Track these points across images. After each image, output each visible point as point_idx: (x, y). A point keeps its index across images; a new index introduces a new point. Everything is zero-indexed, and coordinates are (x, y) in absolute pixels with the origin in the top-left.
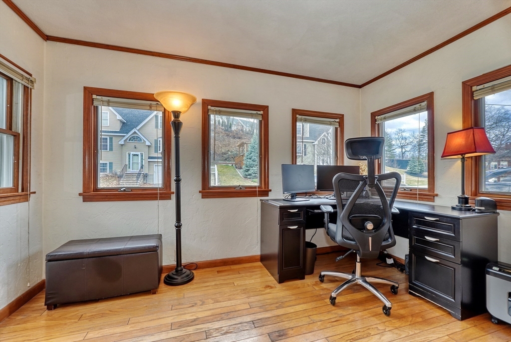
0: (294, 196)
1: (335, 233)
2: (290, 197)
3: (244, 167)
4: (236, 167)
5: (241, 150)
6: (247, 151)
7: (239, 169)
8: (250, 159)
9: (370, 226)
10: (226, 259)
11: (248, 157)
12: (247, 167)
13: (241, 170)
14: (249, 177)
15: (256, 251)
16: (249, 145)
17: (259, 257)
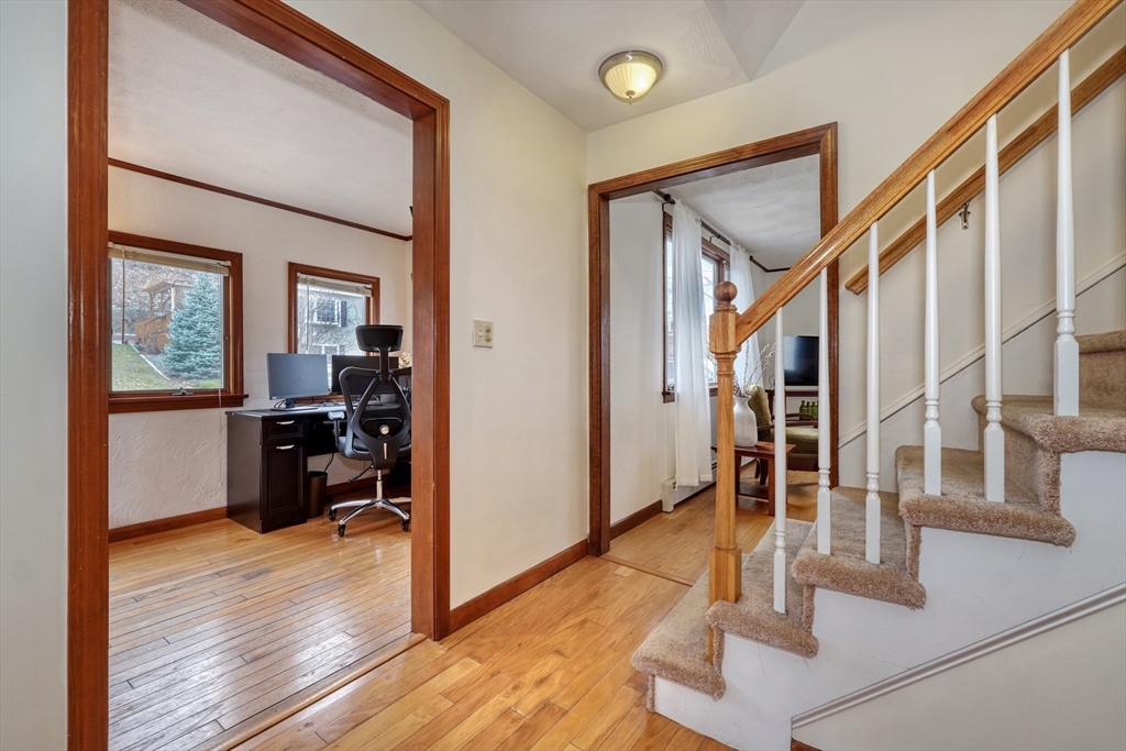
0: (290, 403)
1: (345, 445)
2: (283, 406)
3: (167, 348)
4: (141, 349)
5: (157, 301)
6: (179, 306)
7: (151, 353)
8: (190, 328)
9: (385, 430)
10: (153, 522)
11: (183, 323)
12: (179, 349)
13: (159, 358)
14: (186, 374)
15: (219, 500)
16: (186, 292)
17: (225, 511)
